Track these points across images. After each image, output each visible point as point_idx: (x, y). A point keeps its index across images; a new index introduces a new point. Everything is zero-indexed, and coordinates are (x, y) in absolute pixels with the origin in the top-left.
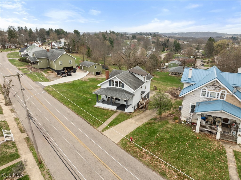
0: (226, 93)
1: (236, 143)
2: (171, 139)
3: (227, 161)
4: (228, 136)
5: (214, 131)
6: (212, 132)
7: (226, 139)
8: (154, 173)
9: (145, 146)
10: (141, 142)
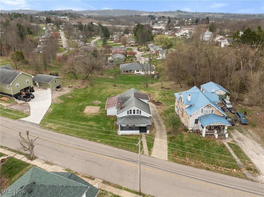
0: (214, 109)
1: (225, 137)
2: (195, 146)
3: (228, 150)
4: (220, 134)
5: (213, 134)
6: (212, 134)
7: (220, 137)
8: (203, 170)
9: (185, 156)
10: (181, 154)
